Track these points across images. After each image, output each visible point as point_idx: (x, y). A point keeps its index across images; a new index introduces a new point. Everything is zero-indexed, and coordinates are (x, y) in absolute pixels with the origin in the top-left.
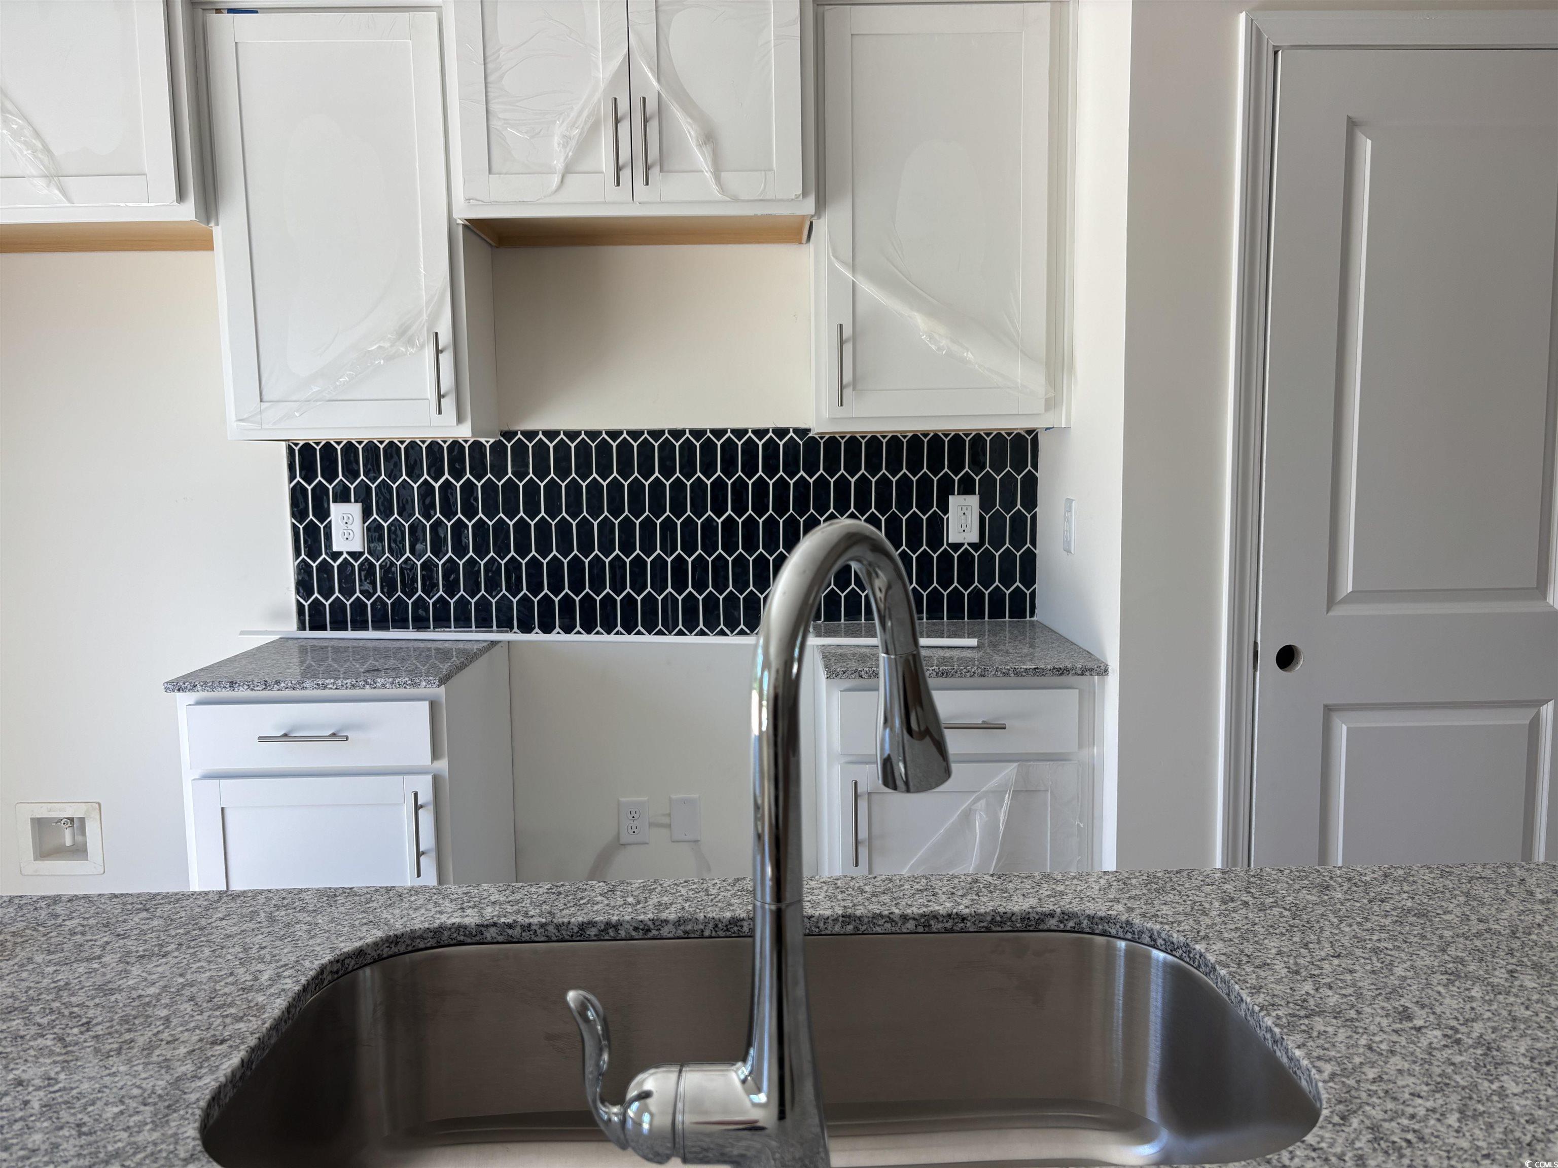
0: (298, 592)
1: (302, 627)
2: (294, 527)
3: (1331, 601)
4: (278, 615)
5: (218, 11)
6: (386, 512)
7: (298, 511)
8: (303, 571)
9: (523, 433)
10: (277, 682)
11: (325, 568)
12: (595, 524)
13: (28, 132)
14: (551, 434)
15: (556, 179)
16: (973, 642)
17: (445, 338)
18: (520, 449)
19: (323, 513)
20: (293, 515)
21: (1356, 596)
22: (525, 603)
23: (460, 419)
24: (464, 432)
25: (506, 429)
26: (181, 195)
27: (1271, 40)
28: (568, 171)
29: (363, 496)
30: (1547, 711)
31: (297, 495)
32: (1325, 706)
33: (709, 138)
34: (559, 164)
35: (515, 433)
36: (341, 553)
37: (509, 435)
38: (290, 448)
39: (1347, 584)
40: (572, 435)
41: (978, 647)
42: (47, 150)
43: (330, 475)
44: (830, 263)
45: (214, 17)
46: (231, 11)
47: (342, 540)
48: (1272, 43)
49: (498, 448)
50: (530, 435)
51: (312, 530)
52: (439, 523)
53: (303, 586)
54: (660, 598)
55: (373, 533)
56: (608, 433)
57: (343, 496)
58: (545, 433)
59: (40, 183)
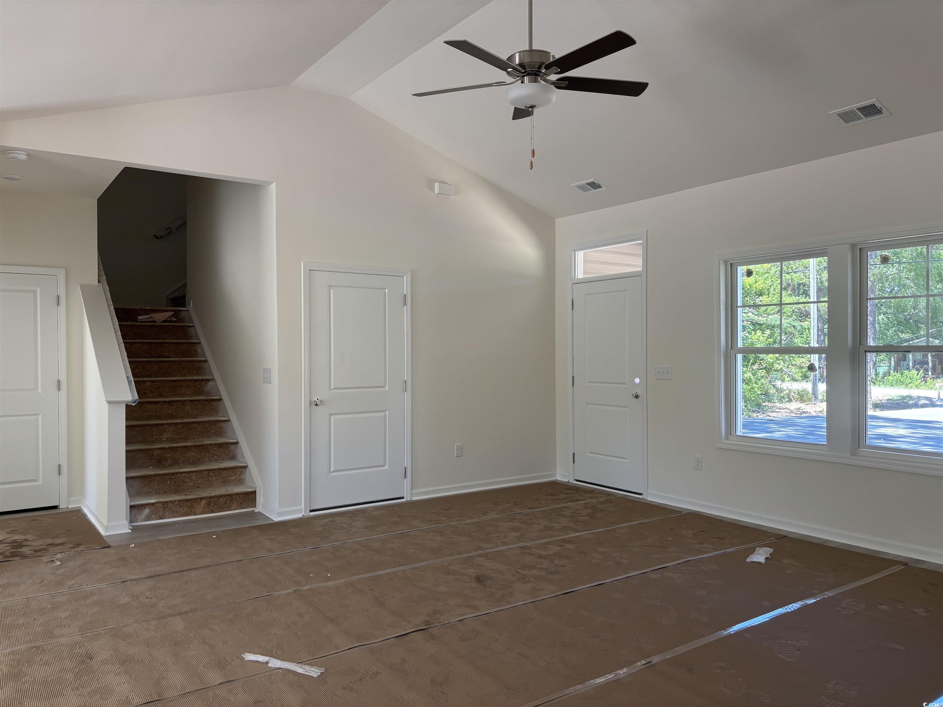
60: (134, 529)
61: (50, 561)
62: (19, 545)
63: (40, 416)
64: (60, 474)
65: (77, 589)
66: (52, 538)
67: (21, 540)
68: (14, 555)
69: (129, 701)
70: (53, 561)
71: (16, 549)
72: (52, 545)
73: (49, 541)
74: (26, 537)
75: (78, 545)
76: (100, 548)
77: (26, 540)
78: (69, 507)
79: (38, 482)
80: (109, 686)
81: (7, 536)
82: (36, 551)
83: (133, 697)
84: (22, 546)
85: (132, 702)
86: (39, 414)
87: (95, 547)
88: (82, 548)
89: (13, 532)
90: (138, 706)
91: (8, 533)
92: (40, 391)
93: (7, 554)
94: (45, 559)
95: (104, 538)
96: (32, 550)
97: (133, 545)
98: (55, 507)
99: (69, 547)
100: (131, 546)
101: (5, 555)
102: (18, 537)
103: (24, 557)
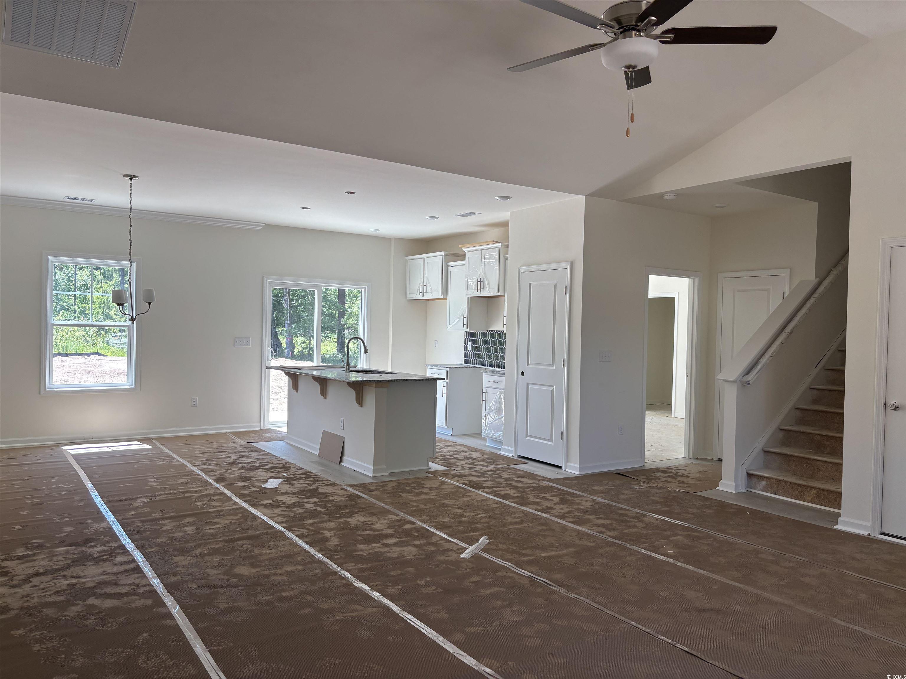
0: (464, 357)
2: (464, 346)
4: (462, 361)
6: (474, 344)
7: (465, 344)
8: (465, 353)
11: (467, 353)
13: (431, 286)
15: (473, 291)
17: (466, 315)
19: (468, 344)
21: (531, 364)
23: (467, 328)
24: (474, 331)
26: (442, 295)
28: (474, 289)
29: (471, 341)
30: (554, 388)
31: (465, 340)
33: (488, 284)
37: (487, 331)
39: (529, 362)
42: (431, 289)
43: (468, 337)
46: (451, 266)
47: (469, 348)
49: (486, 333)
51: (466, 346)
55: (472, 347)
57: (469, 341)
59: (431, 293)
61: (643, 486)
95: (713, 490)
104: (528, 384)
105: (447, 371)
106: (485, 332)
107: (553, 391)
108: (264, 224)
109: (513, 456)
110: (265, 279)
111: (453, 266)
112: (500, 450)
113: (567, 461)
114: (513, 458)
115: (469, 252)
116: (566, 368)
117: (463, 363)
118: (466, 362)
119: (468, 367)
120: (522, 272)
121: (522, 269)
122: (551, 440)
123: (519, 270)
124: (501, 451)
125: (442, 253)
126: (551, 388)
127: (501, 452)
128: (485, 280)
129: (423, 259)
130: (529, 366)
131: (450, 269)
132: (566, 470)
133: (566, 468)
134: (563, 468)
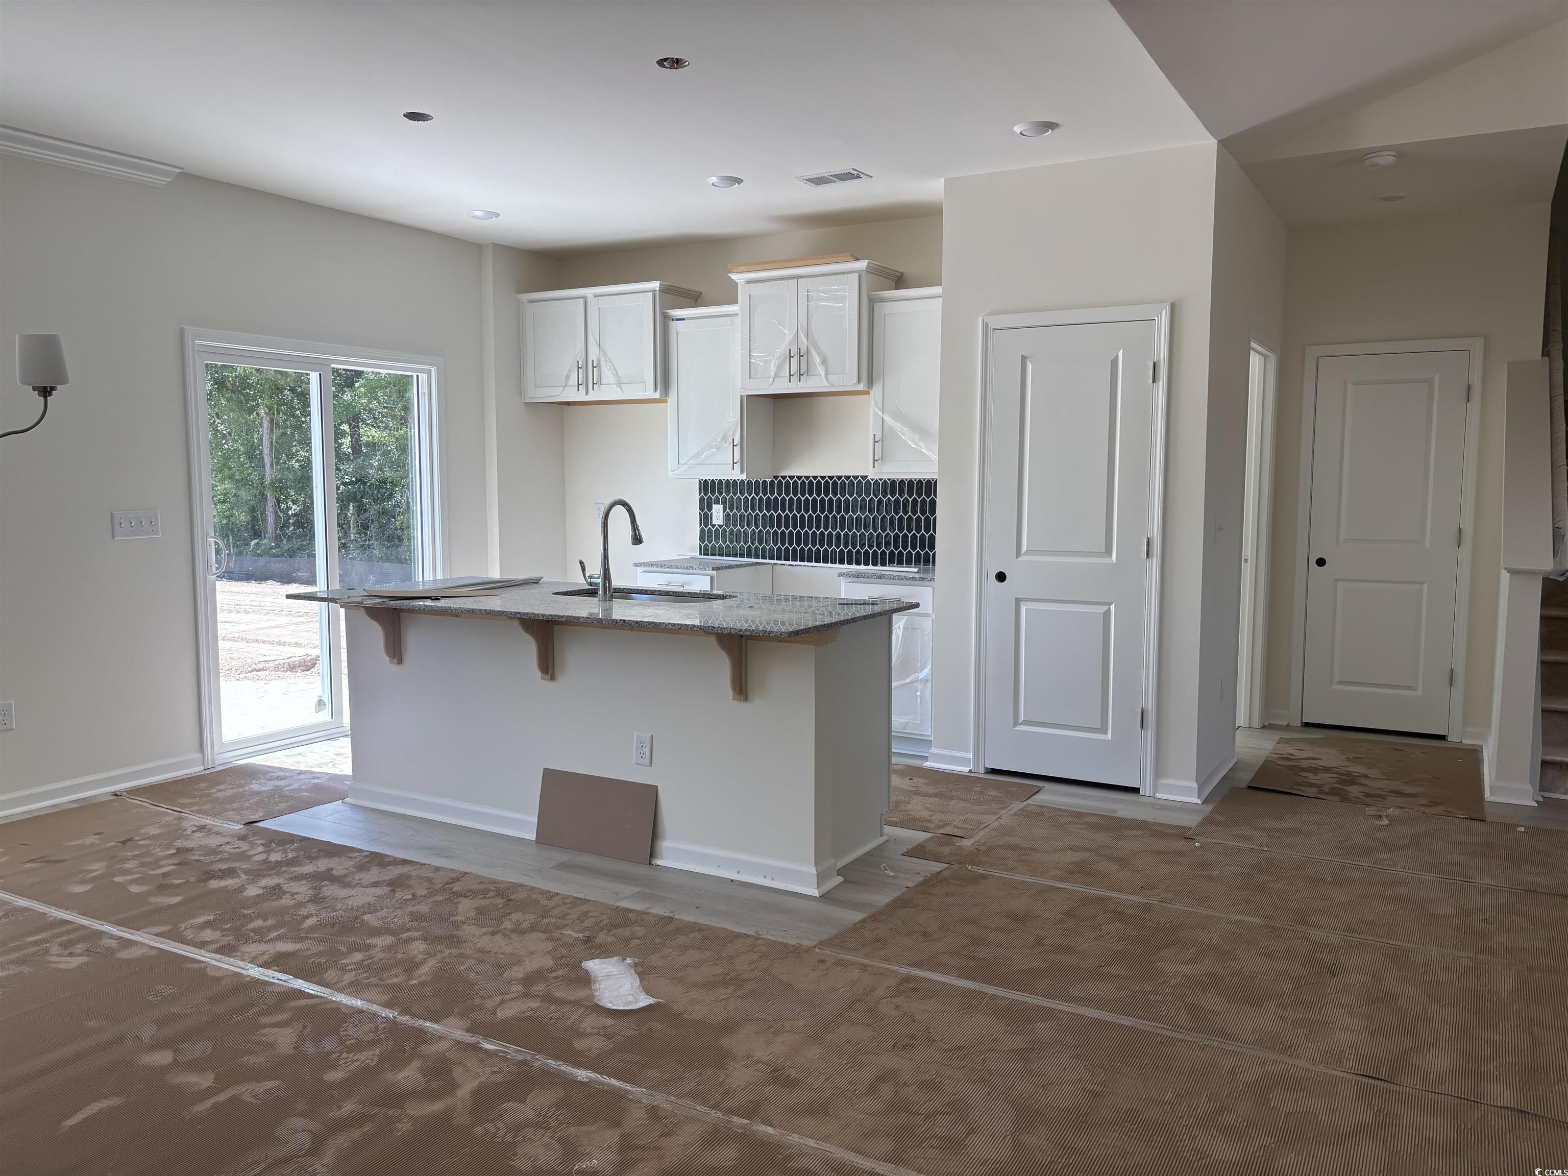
0: (700, 540)
1: (701, 554)
2: (700, 513)
3: (1018, 554)
4: (693, 550)
5: (673, 320)
6: (732, 509)
7: (702, 509)
8: (702, 531)
9: (781, 477)
10: (664, 565)
11: (710, 531)
12: (806, 516)
13: (612, 368)
14: (791, 477)
15: (771, 380)
16: (916, 570)
17: (737, 440)
18: (780, 483)
19: (710, 508)
20: (700, 509)
21: (1029, 552)
22: (779, 549)
23: (742, 472)
24: (744, 477)
25: (775, 475)
26: (656, 389)
27: (992, 326)
28: (776, 376)
29: (724, 503)
30: (1113, 607)
31: (702, 500)
32: (1016, 599)
33: (824, 362)
34: (773, 374)
35: (779, 477)
36: (715, 525)
37: (776, 477)
38: (700, 481)
39: (1024, 548)
40: (799, 478)
41: (918, 572)
42: (617, 374)
43: (713, 492)
44: (874, 410)
45: (671, 322)
46: (677, 320)
47: (716, 520)
48: (992, 328)
49: (772, 482)
50: (784, 477)
51: (706, 516)
52: (750, 514)
53: (702, 539)
54: (830, 550)
55: (727, 517)
56: (812, 477)
57: (717, 502)
58: (789, 477)
59: (615, 386)
60: (1546, 804)
61: (1377, 815)
62: (1350, 779)
63: (1426, 585)
64: (1451, 685)
65: (1386, 868)
66: (1406, 783)
67: (1357, 774)
68: (1333, 792)
69: (1341, 1059)
70: (1381, 816)
71: (1342, 785)
72: (1397, 793)
73: (1396, 785)
74: (1367, 771)
75: (1435, 804)
76: (1466, 818)
77: (1366, 776)
78: (1463, 742)
79: (1415, 692)
80: (1331, 1025)
81: (1343, 764)
82: (1367, 795)
83: (1349, 1057)
84: (1352, 782)
85: (1345, 1064)
86: (1424, 583)
87: (1458, 814)
88: (1438, 810)
89: (1356, 760)
90: (1350, 1073)
91: (1349, 759)
92: (1427, 545)
93: (1326, 789)
94: (1370, 811)
95: (1485, 804)
96: (1364, 792)
97: (1523, 829)
98: (1442, 738)
99: (1420, 803)
100: (1518, 829)
101: (1322, 789)
102: (1357, 769)
103: (1345, 798)
104: (1018, 601)
105: (712, 578)
106: (768, 480)
107: (1107, 614)
108: (179, 171)
109: (970, 771)
110: (188, 338)
111: (684, 319)
112: (925, 758)
113: (1158, 773)
114: (972, 775)
115: (749, 282)
116: (1156, 561)
117: (696, 554)
118: (705, 551)
119: (738, 566)
120: (994, 330)
121: (994, 322)
122: (1103, 730)
123: (986, 326)
124: (927, 761)
125: (655, 285)
126: (1103, 609)
127: (927, 764)
128: (813, 352)
129: (582, 299)
130: (1020, 559)
131: (675, 326)
132: (1159, 796)
133: (1156, 788)
134: (1146, 790)
